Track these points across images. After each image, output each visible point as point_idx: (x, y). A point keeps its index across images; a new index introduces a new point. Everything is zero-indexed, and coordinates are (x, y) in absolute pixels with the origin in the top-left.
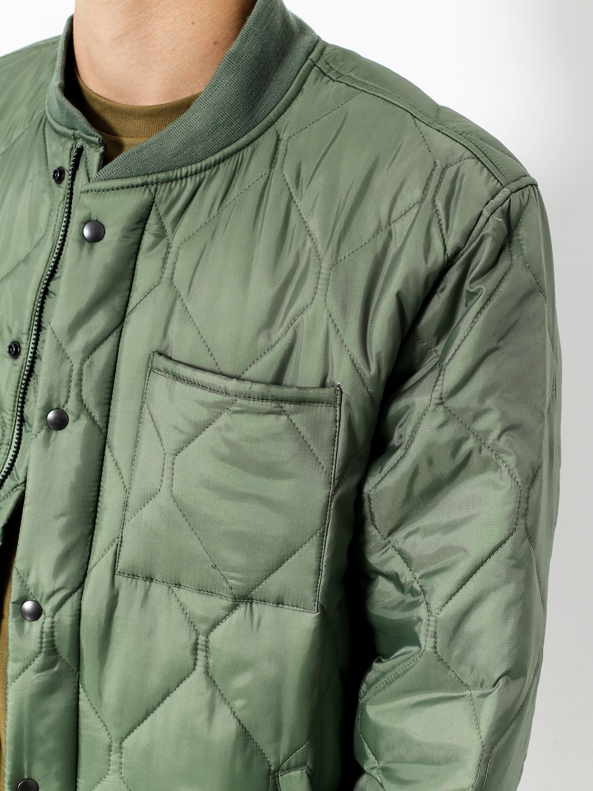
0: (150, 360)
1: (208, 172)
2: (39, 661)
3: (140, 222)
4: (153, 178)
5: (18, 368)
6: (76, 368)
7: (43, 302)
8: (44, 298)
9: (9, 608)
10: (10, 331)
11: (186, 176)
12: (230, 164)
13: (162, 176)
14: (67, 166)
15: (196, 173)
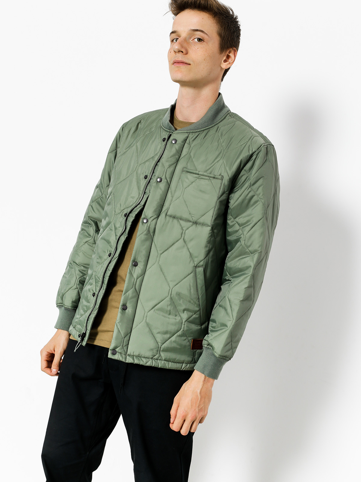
0: (183, 169)
1: (201, 132)
2: (145, 232)
3: (185, 140)
4: (189, 131)
5: (146, 181)
6: (166, 169)
7: (155, 167)
8: (156, 166)
9: (141, 220)
10: (146, 173)
11: (197, 132)
12: (207, 131)
13: (191, 131)
14: (167, 138)
15: (199, 132)
